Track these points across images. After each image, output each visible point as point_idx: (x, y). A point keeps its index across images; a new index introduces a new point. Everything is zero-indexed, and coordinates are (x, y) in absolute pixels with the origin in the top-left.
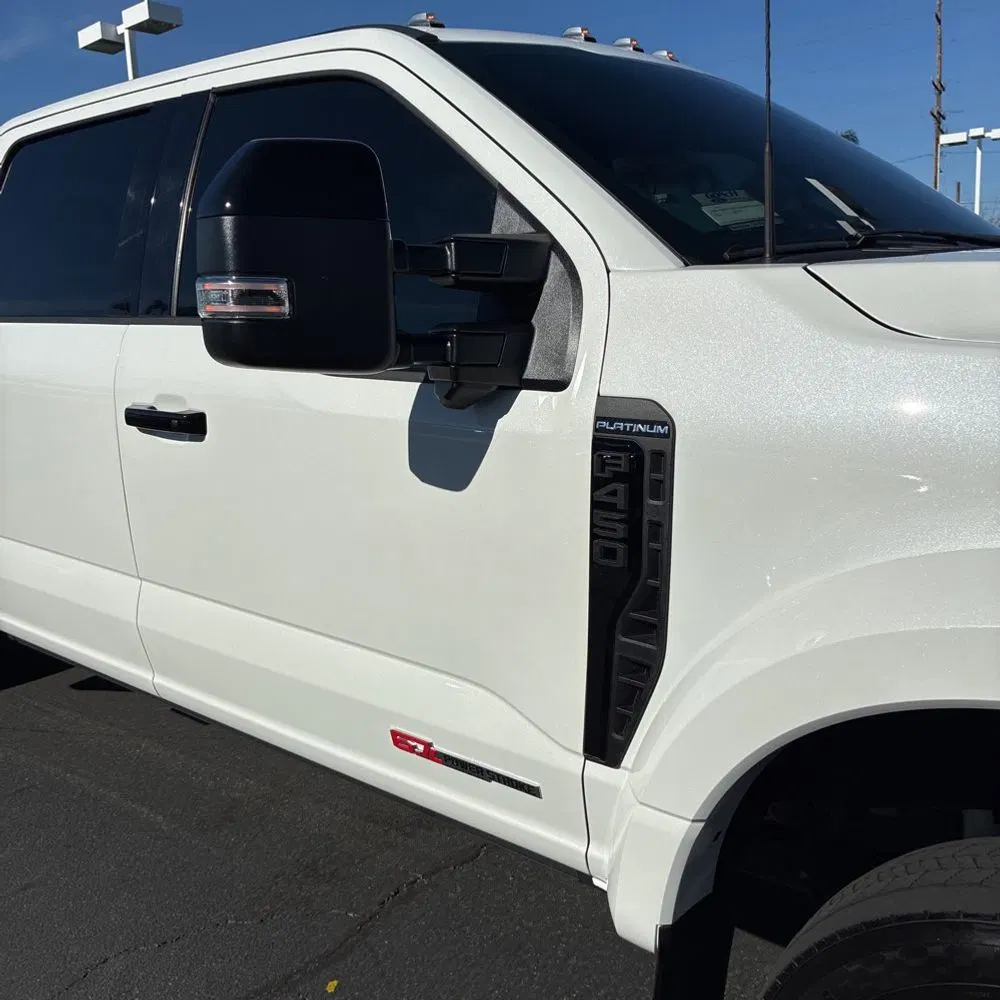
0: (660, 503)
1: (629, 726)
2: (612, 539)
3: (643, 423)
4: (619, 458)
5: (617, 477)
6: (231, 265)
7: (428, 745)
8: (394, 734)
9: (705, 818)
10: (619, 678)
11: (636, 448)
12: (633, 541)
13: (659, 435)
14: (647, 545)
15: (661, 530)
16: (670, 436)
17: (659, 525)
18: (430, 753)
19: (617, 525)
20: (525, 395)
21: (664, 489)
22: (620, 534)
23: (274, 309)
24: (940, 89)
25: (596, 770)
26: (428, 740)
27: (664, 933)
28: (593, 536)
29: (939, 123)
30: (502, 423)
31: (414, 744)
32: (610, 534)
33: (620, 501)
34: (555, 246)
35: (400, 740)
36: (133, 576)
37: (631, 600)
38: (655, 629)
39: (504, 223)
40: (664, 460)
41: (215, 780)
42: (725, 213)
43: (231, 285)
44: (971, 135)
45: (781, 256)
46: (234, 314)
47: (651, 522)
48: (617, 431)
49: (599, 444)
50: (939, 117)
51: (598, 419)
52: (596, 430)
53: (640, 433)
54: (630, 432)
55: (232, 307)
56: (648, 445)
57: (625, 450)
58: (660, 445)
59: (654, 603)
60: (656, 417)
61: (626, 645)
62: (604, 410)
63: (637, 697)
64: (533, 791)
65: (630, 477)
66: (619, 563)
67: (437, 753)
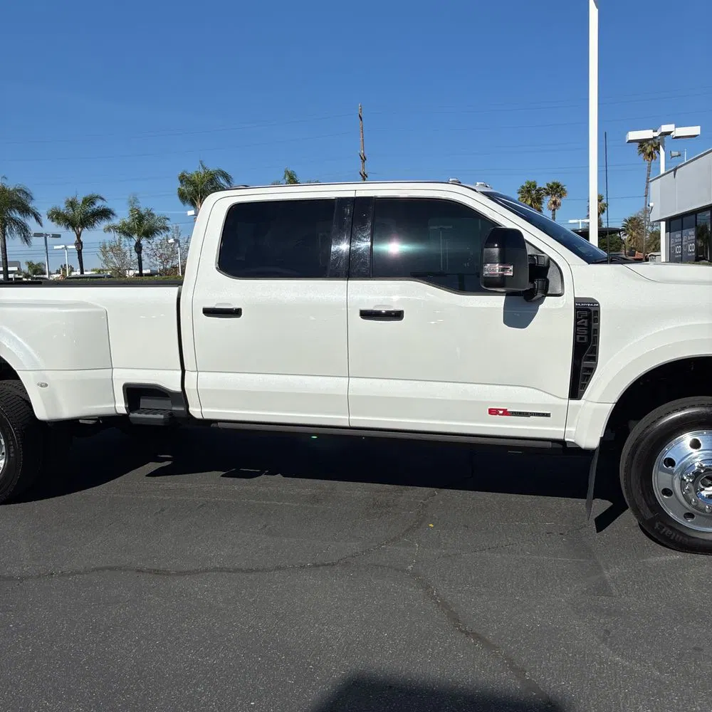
0: (596, 324)
1: (585, 386)
2: (583, 335)
3: (589, 303)
4: (585, 313)
5: (585, 318)
7: (505, 410)
8: (489, 410)
9: (616, 402)
10: (582, 373)
11: (589, 310)
13: (595, 307)
14: (593, 336)
15: (597, 331)
16: (599, 306)
17: (596, 330)
18: (506, 413)
19: (585, 331)
20: (548, 298)
21: (597, 320)
22: (585, 333)
24: (364, 160)
25: (573, 402)
26: (505, 408)
31: (499, 411)
33: (586, 324)
34: (550, 258)
35: (493, 412)
37: (587, 351)
38: (595, 358)
40: (597, 313)
47: (594, 329)
48: (581, 306)
49: (576, 309)
51: (575, 303)
52: (575, 306)
53: (589, 306)
54: (587, 306)
56: (593, 309)
58: (596, 309)
59: (595, 351)
60: (594, 302)
61: (585, 364)
62: (579, 301)
63: (588, 378)
64: (548, 415)
65: (587, 316)
66: (585, 341)
67: (510, 412)
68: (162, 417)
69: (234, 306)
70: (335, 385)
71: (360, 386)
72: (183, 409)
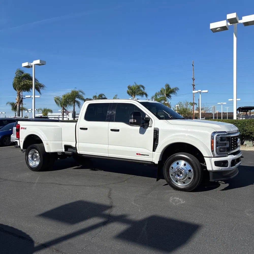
1: (156, 149)
5: (155, 132)
6: (132, 119)
9: (161, 152)
10: (155, 145)
12: (156, 136)
15: (158, 136)
18: (140, 154)
20: (149, 128)
21: (158, 133)
25: (154, 152)
27: (159, 162)
29: (194, 87)
30: (147, 130)
34: (150, 118)
35: (137, 154)
37: (156, 140)
38: (158, 142)
39: (146, 116)
40: (158, 131)
42: (162, 116)
44: (198, 91)
45: (165, 119)
49: (154, 130)
50: (194, 85)
57: (156, 131)
59: (158, 140)
60: (158, 129)
61: (156, 143)
62: (155, 128)
63: (156, 147)
64: (148, 155)
65: (156, 132)
66: (155, 138)
68: (71, 153)
69: (86, 127)
70: (106, 146)
71: (111, 147)
72: (75, 151)
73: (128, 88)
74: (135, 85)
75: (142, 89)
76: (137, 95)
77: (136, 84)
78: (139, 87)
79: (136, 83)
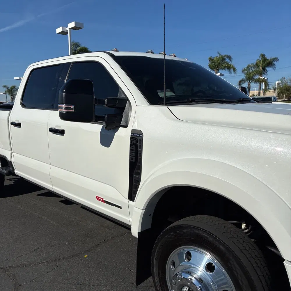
0: (140, 149)
1: (135, 193)
2: (133, 156)
3: (138, 134)
4: (134, 141)
5: (134, 144)
6: (64, 102)
7: (102, 199)
8: (97, 197)
9: (145, 209)
10: (134, 183)
11: (137, 139)
13: (140, 137)
14: (139, 157)
15: (141, 155)
16: (142, 137)
18: (103, 201)
19: (134, 154)
20: (120, 128)
21: (141, 147)
22: (134, 155)
23: (71, 110)
25: (131, 202)
26: (103, 198)
28: (130, 156)
31: (100, 199)
32: (132, 155)
33: (134, 149)
34: (128, 99)
35: (98, 198)
36: (49, 164)
37: (136, 168)
38: (140, 174)
40: (141, 141)
41: (68, 216)
43: (64, 106)
46: (64, 111)
47: (139, 153)
48: (134, 136)
49: (131, 138)
51: (131, 133)
52: (131, 135)
53: (138, 136)
54: (136, 136)
55: (64, 110)
57: (135, 139)
58: (140, 138)
59: (140, 169)
60: (141, 134)
61: (135, 177)
62: (134, 132)
63: (137, 187)
65: (136, 144)
66: (135, 161)
67: (104, 200)
73: (210, 61)
74: (218, 56)
75: (227, 60)
76: (222, 69)
77: (220, 55)
78: (223, 59)
79: (220, 53)
